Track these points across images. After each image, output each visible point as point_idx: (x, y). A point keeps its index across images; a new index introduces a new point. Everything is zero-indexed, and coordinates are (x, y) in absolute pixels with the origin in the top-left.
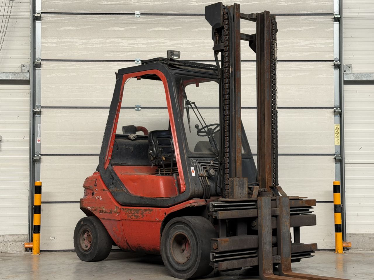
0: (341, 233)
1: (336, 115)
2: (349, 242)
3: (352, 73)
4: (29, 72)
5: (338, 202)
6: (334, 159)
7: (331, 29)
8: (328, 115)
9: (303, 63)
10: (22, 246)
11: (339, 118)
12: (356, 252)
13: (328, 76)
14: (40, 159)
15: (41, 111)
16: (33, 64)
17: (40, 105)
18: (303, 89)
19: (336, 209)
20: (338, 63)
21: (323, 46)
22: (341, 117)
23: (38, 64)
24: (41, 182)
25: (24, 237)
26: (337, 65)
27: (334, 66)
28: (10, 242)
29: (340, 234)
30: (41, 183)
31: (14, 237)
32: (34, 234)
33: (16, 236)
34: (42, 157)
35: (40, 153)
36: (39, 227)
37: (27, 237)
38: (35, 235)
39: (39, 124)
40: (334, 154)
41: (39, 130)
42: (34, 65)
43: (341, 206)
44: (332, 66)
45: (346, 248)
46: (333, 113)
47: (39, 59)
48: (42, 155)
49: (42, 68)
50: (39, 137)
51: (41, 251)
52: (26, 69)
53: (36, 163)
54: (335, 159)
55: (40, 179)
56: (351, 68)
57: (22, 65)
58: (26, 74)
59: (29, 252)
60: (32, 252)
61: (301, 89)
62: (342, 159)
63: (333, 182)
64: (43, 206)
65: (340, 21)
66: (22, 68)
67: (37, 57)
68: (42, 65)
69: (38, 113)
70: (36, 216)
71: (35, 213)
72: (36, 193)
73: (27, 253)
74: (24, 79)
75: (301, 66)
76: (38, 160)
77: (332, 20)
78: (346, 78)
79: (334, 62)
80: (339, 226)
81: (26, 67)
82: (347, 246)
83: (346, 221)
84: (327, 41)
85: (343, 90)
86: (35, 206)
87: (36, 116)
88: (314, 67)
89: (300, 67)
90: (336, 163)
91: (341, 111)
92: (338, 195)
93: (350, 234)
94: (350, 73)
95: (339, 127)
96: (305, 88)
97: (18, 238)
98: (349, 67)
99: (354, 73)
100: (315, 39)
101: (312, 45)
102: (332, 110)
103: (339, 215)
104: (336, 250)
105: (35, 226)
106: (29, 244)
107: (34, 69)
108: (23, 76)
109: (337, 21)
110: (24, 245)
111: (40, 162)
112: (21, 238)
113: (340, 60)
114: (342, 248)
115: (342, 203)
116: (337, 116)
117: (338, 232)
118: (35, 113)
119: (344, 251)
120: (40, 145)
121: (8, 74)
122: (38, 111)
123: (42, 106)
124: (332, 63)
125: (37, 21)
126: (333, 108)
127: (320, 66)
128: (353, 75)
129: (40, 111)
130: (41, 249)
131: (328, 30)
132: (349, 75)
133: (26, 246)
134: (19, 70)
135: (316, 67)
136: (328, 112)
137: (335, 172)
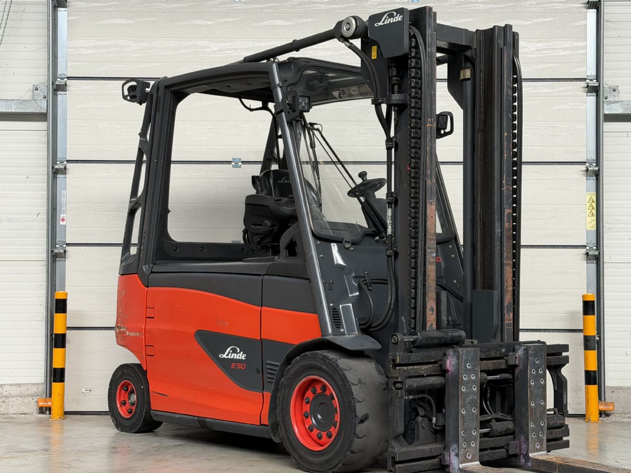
0: (597, 386)
1: (589, 176)
2: (611, 403)
3: (619, 101)
4: (46, 99)
5: (592, 331)
6: (585, 254)
7: (583, 23)
9: (531, 83)
10: (34, 404)
11: (595, 181)
12: (623, 420)
13: (576, 107)
14: (65, 252)
15: (67, 167)
16: (53, 84)
17: (66, 158)
18: (530, 129)
19: (588, 344)
20: (594, 83)
21: (568, 53)
22: (598, 180)
23: (62, 85)
24: (66, 292)
25: (38, 388)
26: (591, 86)
27: (587, 89)
28: (12, 397)
29: (594, 388)
30: (67, 294)
31: (20, 389)
32: (53, 383)
33: (23, 387)
34: (68, 248)
35: (65, 241)
36: (62, 371)
37: (42, 388)
38: (56, 386)
39: (63, 191)
40: (585, 247)
41: (62, 201)
42: (55, 87)
43: (598, 338)
44: (583, 89)
45: (605, 412)
46: (584, 172)
47: (63, 76)
48: (68, 245)
49: (68, 93)
51: (66, 413)
52: (41, 93)
53: (58, 259)
54: (587, 254)
55: (65, 288)
56: (617, 91)
57: (33, 87)
58: (41, 102)
59: (46, 414)
60: (50, 414)
62: (599, 254)
63: (584, 296)
64: (70, 334)
65: (598, 8)
66: (33, 92)
67: (59, 72)
68: (69, 86)
69: (62, 171)
70: (57, 351)
71: (55, 347)
72: (57, 312)
73: (41, 417)
74: (38, 111)
76: (61, 254)
77: (584, 5)
78: (608, 110)
79: (588, 81)
80: (592, 374)
81: (41, 91)
82: (606, 409)
83: (606, 366)
84: (576, 44)
85: (603, 132)
86: (55, 334)
87: (58, 176)
88: (552, 90)
90: (588, 262)
91: (599, 170)
92: (592, 319)
93: (612, 388)
94: (616, 102)
95: (594, 198)
96: (535, 128)
97: (27, 389)
98: (614, 91)
99: (622, 101)
100: (554, 40)
101: (548, 52)
102: (583, 167)
103: (593, 354)
104: (587, 417)
105: (55, 369)
106: (46, 401)
107: (54, 94)
108: (35, 105)
109: (592, 8)
110: (37, 402)
111: (65, 257)
112: (33, 389)
113: (598, 77)
114: (598, 412)
115: (598, 334)
116: (591, 178)
117: (590, 384)
118: (56, 172)
119: (601, 418)
120: (66, 228)
121: (10, 102)
122: (61, 169)
123: (68, 159)
124: (583, 84)
125: (59, 9)
126: (584, 163)
127: (562, 89)
128: (620, 105)
129: (65, 168)
130: (67, 410)
131: (577, 24)
132: (614, 104)
133: (41, 404)
134: (28, 96)
135: (554, 90)
136: (576, 171)
137: (586, 278)
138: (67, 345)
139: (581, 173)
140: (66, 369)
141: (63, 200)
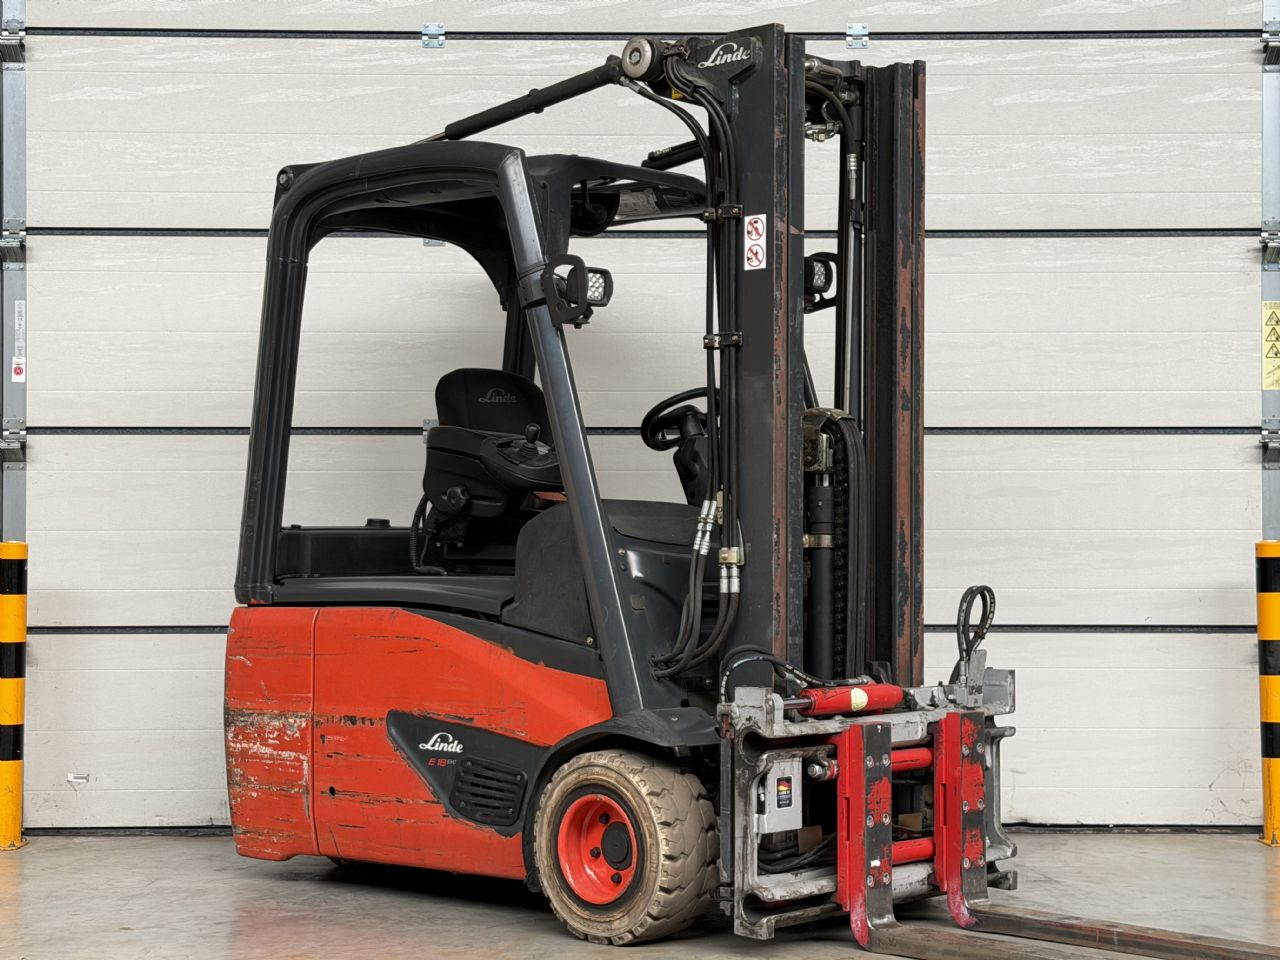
1: (1269, 262)
6: (1257, 447)
8: (1238, 264)
9: (1132, 40)
13: (1239, 99)
14: (24, 447)
15: (28, 244)
17: (24, 222)
18: (1128, 152)
19: (1271, 660)
23: (13, 46)
24: (26, 542)
26: (1274, 48)
27: (1264, 55)
30: (25, 548)
34: (32, 439)
35: (24, 422)
36: (17, 731)
38: (3, 769)
39: (17, 302)
40: (1257, 430)
41: (17, 327)
44: (1254, 56)
46: (1256, 254)
47: (14, 25)
48: (31, 430)
49: (26, 65)
50: (20, 354)
51: (28, 832)
53: (6, 465)
54: (1265, 447)
55: (23, 533)
61: (1122, 152)
63: (1258, 547)
64: (34, 645)
67: (7, 16)
68: (30, 49)
69: (16, 254)
70: (5, 686)
75: (1124, 56)
76: (13, 451)
79: (1265, 36)
87: (6, 265)
88: (1180, 58)
89: (1117, 60)
90: (1266, 465)
96: (1139, 148)
102: (1254, 242)
104: (1268, 832)
111: (24, 460)
116: (1273, 267)
117: (1274, 756)
118: (2, 256)
120: (25, 390)
122: (13, 248)
123: (29, 225)
124: (1255, 43)
126: (1256, 231)
127: (1205, 55)
129: (23, 247)
130: (32, 822)
135: (1187, 58)
136: (1237, 250)
137: (1261, 504)
138: (28, 669)
139: (1251, 255)
140: (26, 728)
141: (17, 322)
